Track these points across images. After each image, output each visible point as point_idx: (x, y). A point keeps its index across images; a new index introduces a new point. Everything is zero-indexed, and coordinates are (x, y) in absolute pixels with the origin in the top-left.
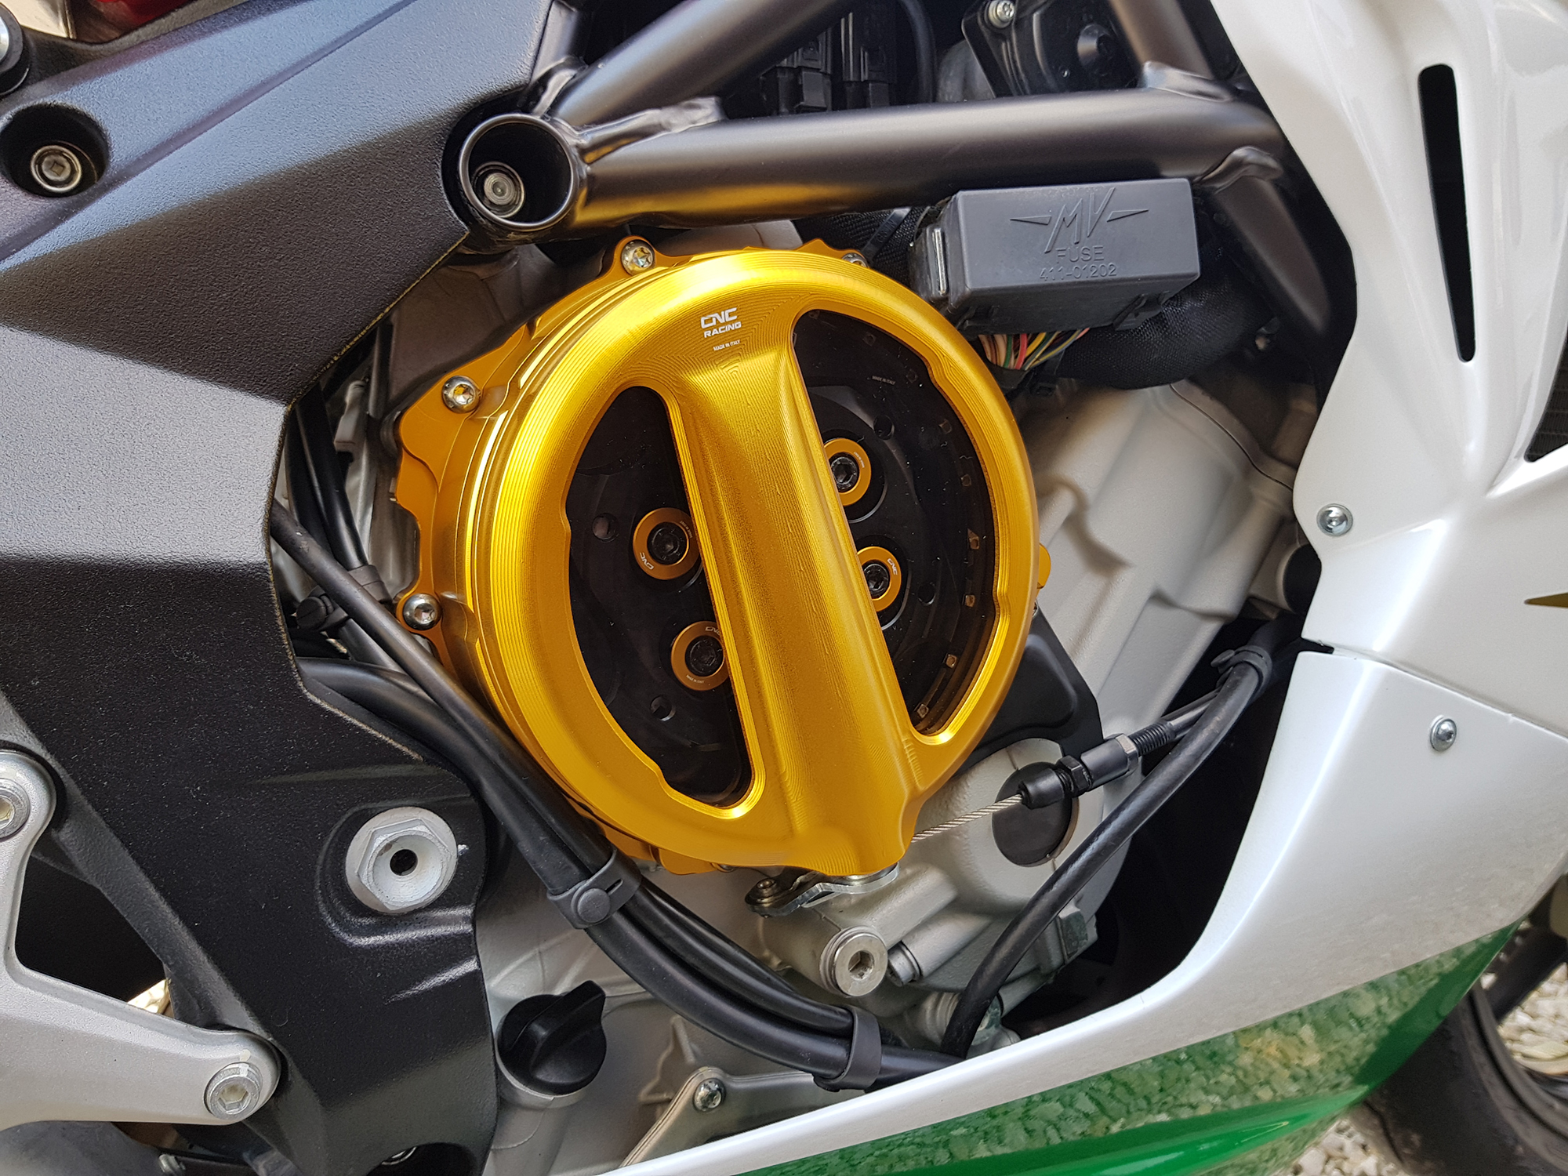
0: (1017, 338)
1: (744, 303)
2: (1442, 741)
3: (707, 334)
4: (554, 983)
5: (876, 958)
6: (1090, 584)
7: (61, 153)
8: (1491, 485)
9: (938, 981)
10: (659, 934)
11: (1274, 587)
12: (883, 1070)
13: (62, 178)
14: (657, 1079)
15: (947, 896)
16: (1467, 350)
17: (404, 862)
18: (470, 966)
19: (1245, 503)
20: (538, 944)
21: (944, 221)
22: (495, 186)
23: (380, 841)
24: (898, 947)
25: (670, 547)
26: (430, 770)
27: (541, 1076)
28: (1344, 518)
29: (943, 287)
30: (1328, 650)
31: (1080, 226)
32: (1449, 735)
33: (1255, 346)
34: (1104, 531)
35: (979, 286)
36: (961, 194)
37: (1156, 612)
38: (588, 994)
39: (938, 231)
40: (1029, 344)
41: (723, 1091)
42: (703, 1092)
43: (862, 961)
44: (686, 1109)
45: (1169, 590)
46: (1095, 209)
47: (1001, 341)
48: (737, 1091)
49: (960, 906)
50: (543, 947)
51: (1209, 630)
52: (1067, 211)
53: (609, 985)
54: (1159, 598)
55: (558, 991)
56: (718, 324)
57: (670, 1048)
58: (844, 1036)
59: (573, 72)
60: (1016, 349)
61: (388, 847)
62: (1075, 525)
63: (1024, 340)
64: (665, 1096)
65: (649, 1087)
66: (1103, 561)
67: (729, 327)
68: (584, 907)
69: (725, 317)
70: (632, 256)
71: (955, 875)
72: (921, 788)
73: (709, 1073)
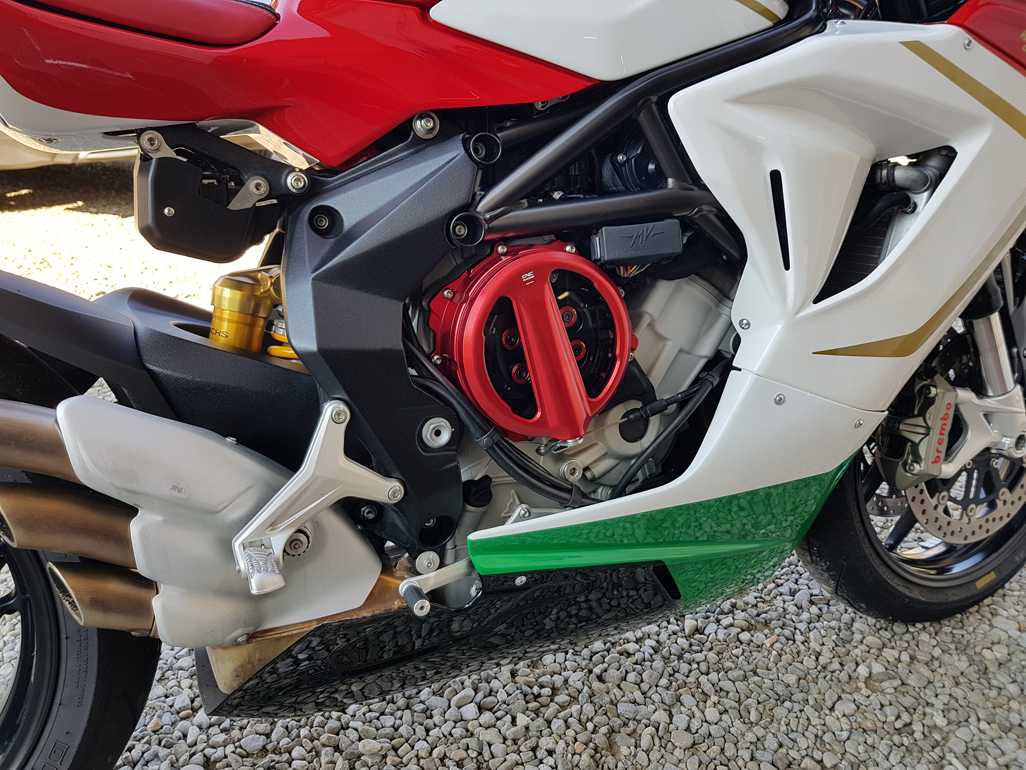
0: (627, 267)
2: (779, 402)
4: (475, 477)
5: (579, 470)
6: (658, 346)
7: (322, 217)
8: (798, 312)
9: (601, 480)
11: (729, 346)
12: (581, 502)
13: (323, 224)
14: (508, 509)
15: (605, 451)
16: (787, 267)
17: (438, 433)
18: (455, 463)
19: (718, 316)
20: (470, 463)
21: (600, 234)
22: (459, 229)
23: (432, 426)
24: (586, 469)
26: (446, 408)
27: (474, 502)
28: (748, 324)
29: (599, 256)
30: (740, 370)
32: (782, 399)
35: (609, 258)
36: (604, 229)
37: (681, 355)
38: (486, 479)
39: (597, 238)
40: (631, 269)
41: (529, 511)
42: (522, 512)
43: (573, 471)
44: (517, 516)
45: (686, 348)
46: (647, 232)
47: (622, 268)
48: (533, 512)
49: (610, 454)
51: (703, 362)
53: (494, 478)
54: (682, 351)
57: (512, 500)
58: (570, 492)
59: (483, 193)
60: (627, 271)
61: (434, 429)
62: (651, 325)
64: (510, 514)
66: (661, 338)
68: (486, 443)
71: (606, 446)
73: (524, 506)
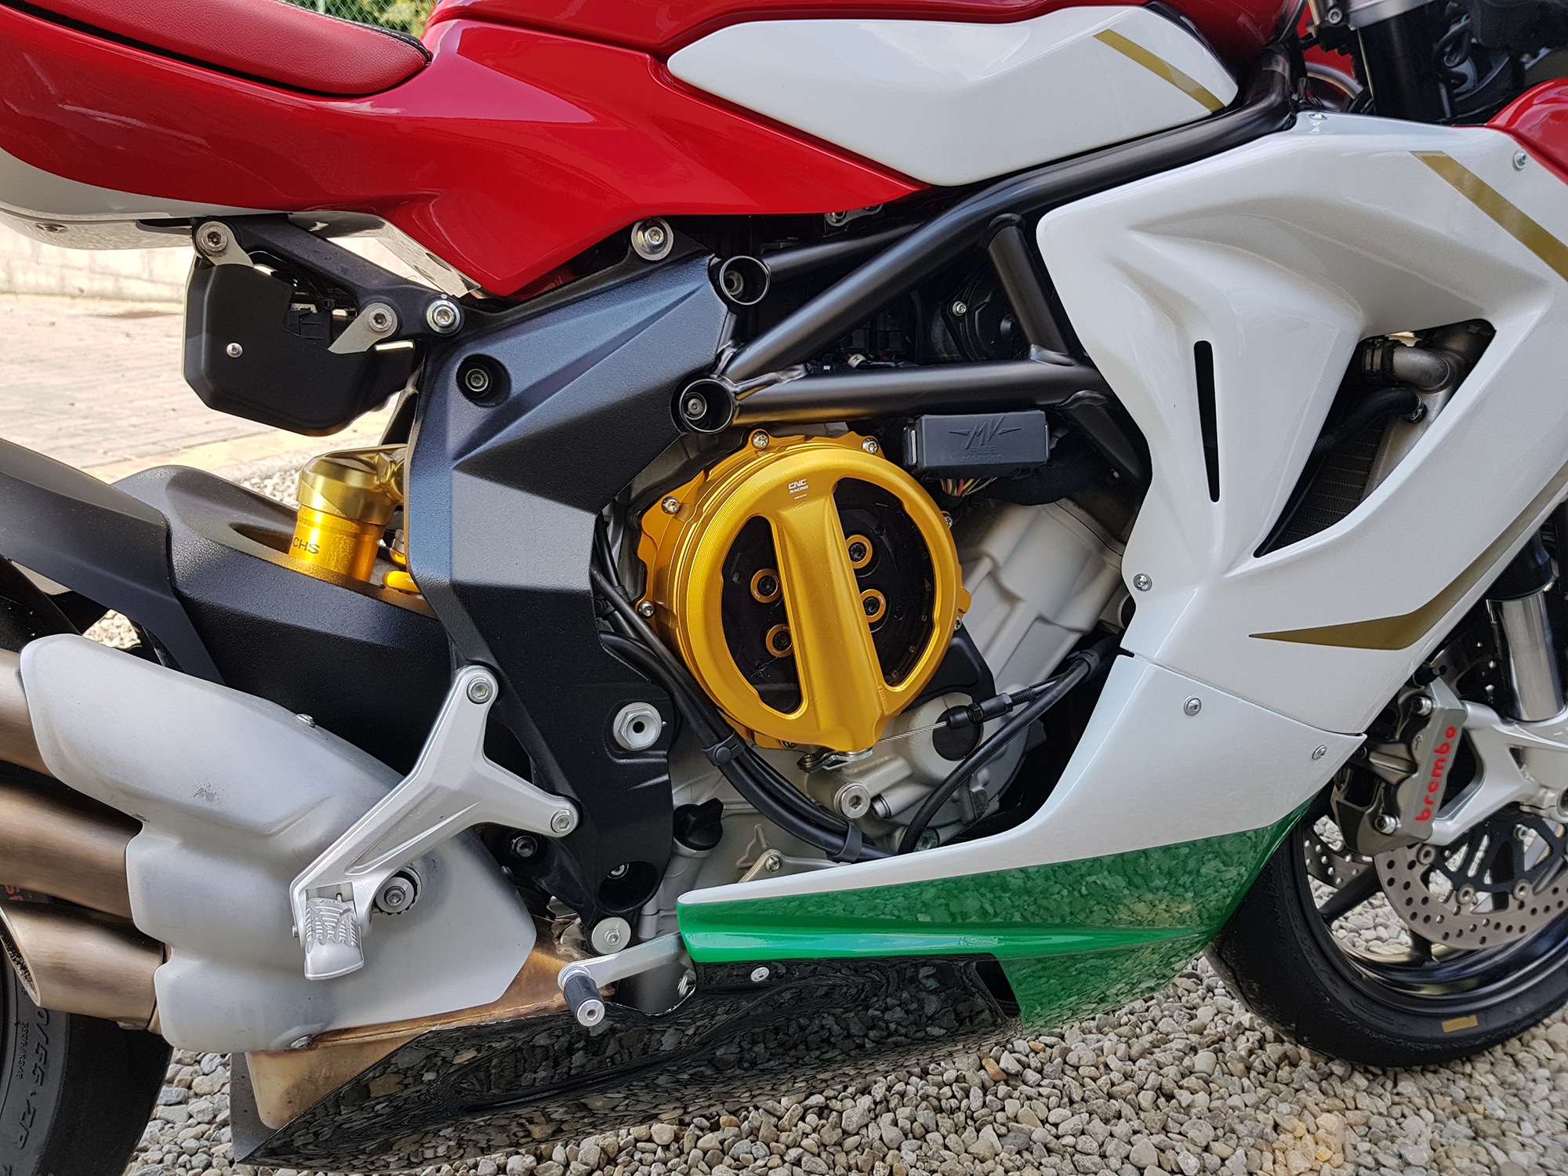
0: (958, 481)
1: (812, 477)
2: (1192, 710)
3: (792, 491)
4: (697, 801)
5: (864, 800)
6: (1002, 609)
7: (479, 373)
8: (1229, 569)
9: (899, 819)
10: (753, 772)
11: (1116, 615)
12: (861, 854)
13: (480, 385)
14: (747, 856)
15: (906, 772)
16: (1215, 497)
17: (639, 727)
18: (666, 778)
19: (1101, 566)
20: (689, 779)
21: (918, 426)
22: (694, 404)
23: (630, 716)
24: (878, 798)
25: (768, 587)
26: (655, 687)
27: (690, 840)
28: (1148, 582)
29: (914, 461)
30: (1132, 655)
31: (984, 435)
32: (1196, 707)
33: (1114, 477)
34: (1009, 581)
35: (930, 465)
36: (925, 417)
37: (1039, 625)
38: (715, 805)
39: (913, 432)
40: (965, 484)
41: (780, 862)
42: (771, 862)
43: (856, 801)
44: (761, 869)
45: (1047, 615)
46: (992, 428)
47: (950, 482)
48: (787, 864)
49: (916, 777)
50: (691, 781)
51: (1073, 638)
52: (978, 428)
53: (727, 803)
54: (1040, 618)
55: (699, 804)
56: (797, 487)
57: (754, 841)
58: (843, 835)
59: (735, 350)
60: (958, 487)
61: (633, 720)
62: (993, 575)
63: (962, 482)
64: (750, 864)
65: (742, 859)
66: (1009, 598)
67: (802, 488)
68: (719, 755)
69: (801, 483)
70: (759, 441)
71: (911, 763)
72: (887, 713)
73: (773, 852)
